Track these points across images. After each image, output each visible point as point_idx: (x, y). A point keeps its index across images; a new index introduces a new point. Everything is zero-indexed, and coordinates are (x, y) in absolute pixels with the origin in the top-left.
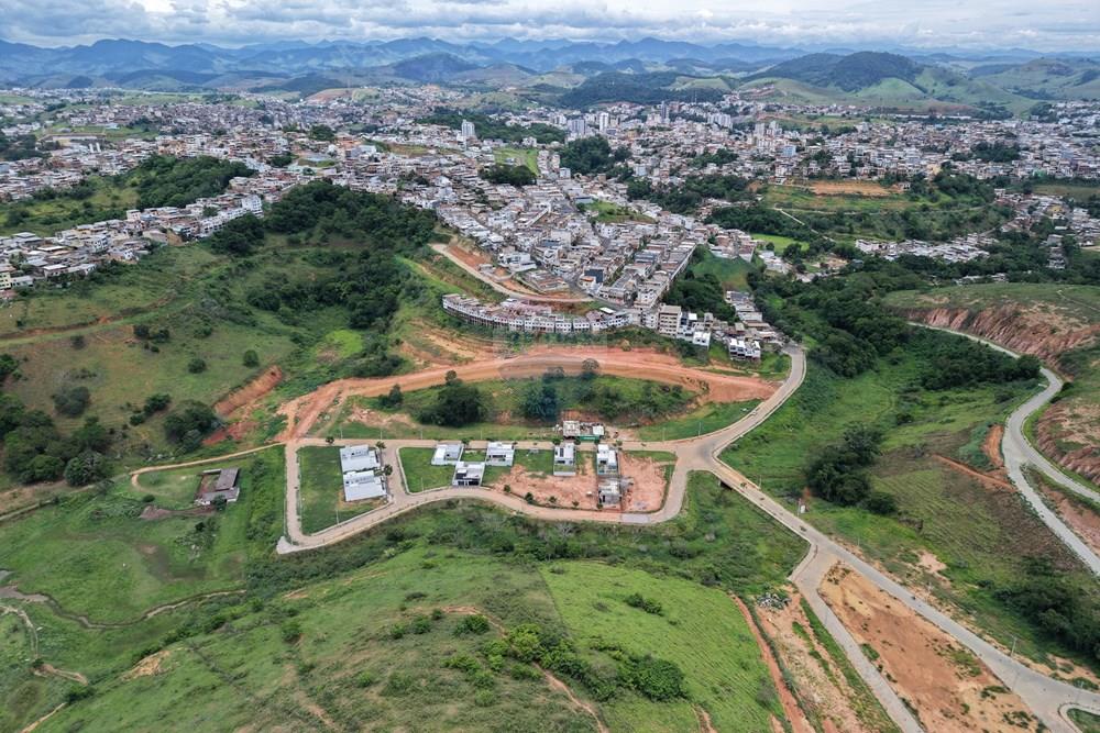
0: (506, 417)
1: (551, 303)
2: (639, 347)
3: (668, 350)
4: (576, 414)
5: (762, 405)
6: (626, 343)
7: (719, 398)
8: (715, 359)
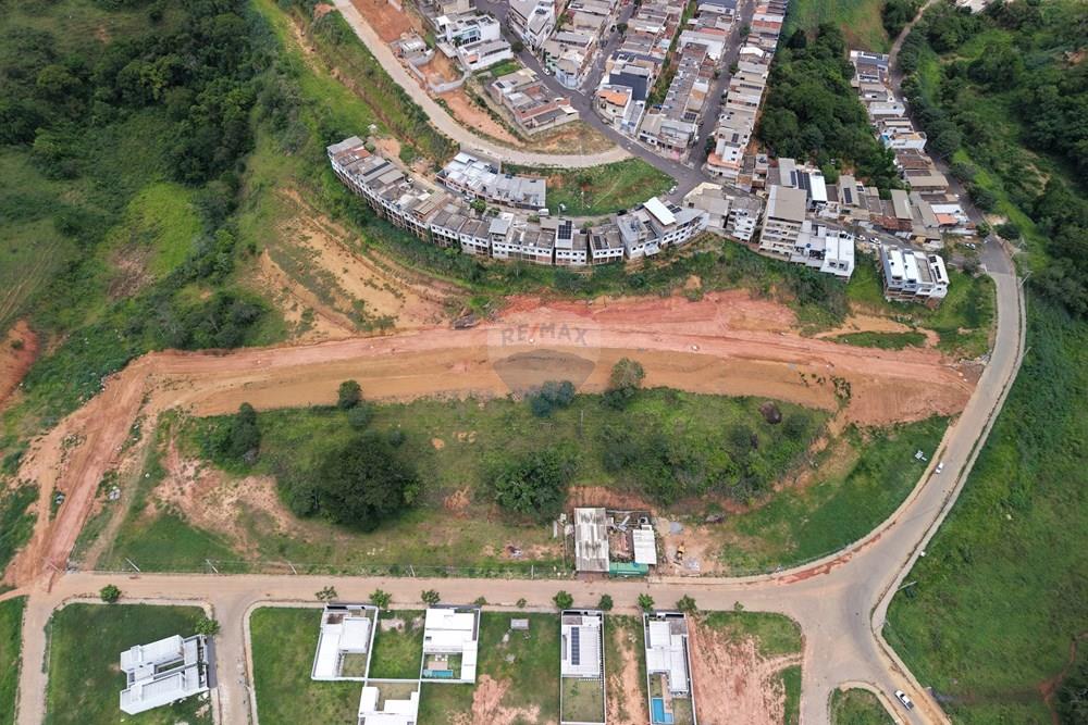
0: (461, 499)
1: (544, 172)
2: (719, 290)
3: (773, 290)
4: (599, 492)
5: (950, 435)
6: (695, 281)
7: (868, 413)
8: (858, 301)
